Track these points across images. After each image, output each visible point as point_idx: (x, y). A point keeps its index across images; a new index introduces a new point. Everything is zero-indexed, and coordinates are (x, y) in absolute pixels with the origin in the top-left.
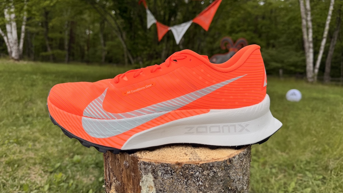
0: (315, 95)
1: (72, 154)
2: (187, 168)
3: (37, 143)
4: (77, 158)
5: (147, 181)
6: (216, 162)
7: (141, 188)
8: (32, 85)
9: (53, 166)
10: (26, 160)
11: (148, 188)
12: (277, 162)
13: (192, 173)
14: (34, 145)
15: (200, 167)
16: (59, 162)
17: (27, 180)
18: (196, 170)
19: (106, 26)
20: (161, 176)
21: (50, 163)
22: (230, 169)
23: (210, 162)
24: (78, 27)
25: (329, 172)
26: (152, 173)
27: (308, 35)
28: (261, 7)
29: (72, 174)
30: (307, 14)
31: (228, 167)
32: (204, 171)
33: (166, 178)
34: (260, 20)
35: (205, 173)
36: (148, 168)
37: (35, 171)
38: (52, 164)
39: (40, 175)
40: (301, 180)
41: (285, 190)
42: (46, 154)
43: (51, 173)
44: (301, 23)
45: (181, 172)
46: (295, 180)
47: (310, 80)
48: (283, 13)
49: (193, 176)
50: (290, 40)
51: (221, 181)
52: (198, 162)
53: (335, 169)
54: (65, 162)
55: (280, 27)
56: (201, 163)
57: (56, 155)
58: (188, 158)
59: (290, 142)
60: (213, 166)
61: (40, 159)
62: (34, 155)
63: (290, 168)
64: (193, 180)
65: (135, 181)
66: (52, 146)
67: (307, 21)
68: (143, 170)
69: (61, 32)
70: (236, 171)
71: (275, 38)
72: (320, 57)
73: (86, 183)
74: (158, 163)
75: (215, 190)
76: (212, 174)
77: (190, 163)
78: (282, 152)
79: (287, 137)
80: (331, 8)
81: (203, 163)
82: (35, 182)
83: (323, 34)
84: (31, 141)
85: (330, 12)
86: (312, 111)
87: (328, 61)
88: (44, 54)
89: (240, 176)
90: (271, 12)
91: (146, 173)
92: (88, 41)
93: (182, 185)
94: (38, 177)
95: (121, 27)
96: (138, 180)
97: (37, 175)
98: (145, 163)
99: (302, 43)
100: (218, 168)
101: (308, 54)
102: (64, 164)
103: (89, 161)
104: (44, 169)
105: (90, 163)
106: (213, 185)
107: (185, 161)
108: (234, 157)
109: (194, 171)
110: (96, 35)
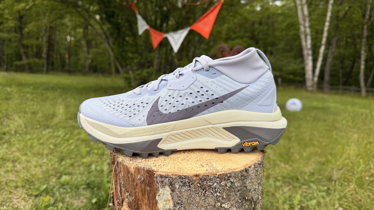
0: (315, 104)
1: (59, 175)
2: (205, 179)
3: (17, 164)
4: (65, 178)
5: (164, 194)
6: (233, 172)
7: (157, 202)
8: (7, 99)
9: (37, 189)
10: (6, 184)
11: (165, 202)
12: (280, 175)
13: (210, 184)
14: (14, 166)
15: (218, 178)
16: (44, 184)
17: (8, 206)
18: (214, 181)
19: (89, 32)
20: (179, 188)
21: (34, 185)
22: (246, 179)
23: (227, 172)
24: (57, 33)
25: (333, 183)
26: (169, 186)
27: (306, 41)
28: (257, 13)
29: (60, 196)
30: (305, 20)
31: (245, 177)
32: (221, 181)
33: (184, 191)
34: (256, 26)
35: (223, 183)
36: (166, 181)
37: (17, 196)
38: (37, 186)
39: (24, 199)
40: (306, 192)
41: (291, 203)
42: (28, 175)
43: (36, 196)
44: (299, 29)
45: (199, 184)
46: (300, 192)
47: (310, 89)
48: (280, 18)
49: (211, 187)
50: (288, 47)
51: (238, 191)
52: (216, 173)
53: (339, 179)
54: (51, 183)
55: (278, 33)
56: (218, 174)
57: (41, 176)
58: (205, 169)
59: (293, 153)
60: (230, 177)
61: (22, 181)
62: (15, 177)
63: (295, 180)
64: (211, 191)
65: (151, 195)
66: (35, 167)
67: (305, 27)
68: (159, 184)
69: (38, 39)
70: (252, 181)
71: (273, 44)
72: (319, 64)
73: (77, 206)
74: (175, 175)
75: (233, 201)
76: (229, 184)
77: (208, 175)
78: (285, 164)
79: (289, 149)
80: (329, 14)
81: (220, 174)
82: (18, 207)
83: (321, 40)
84: (10, 161)
85: (328, 18)
86: (314, 120)
87: (327, 69)
88: (18, 63)
89: (255, 185)
90: (269, 17)
91: (163, 187)
92: (69, 49)
93: (200, 197)
94: (21, 202)
95: (108, 33)
96: (154, 194)
97: (20, 199)
98: (161, 176)
99: (300, 50)
100: (235, 178)
101: (306, 62)
102: (50, 185)
103: (79, 182)
104: (28, 193)
105: (80, 183)
106: (230, 195)
107: (202, 172)
108: (250, 167)
109: (212, 182)
110: (78, 41)
